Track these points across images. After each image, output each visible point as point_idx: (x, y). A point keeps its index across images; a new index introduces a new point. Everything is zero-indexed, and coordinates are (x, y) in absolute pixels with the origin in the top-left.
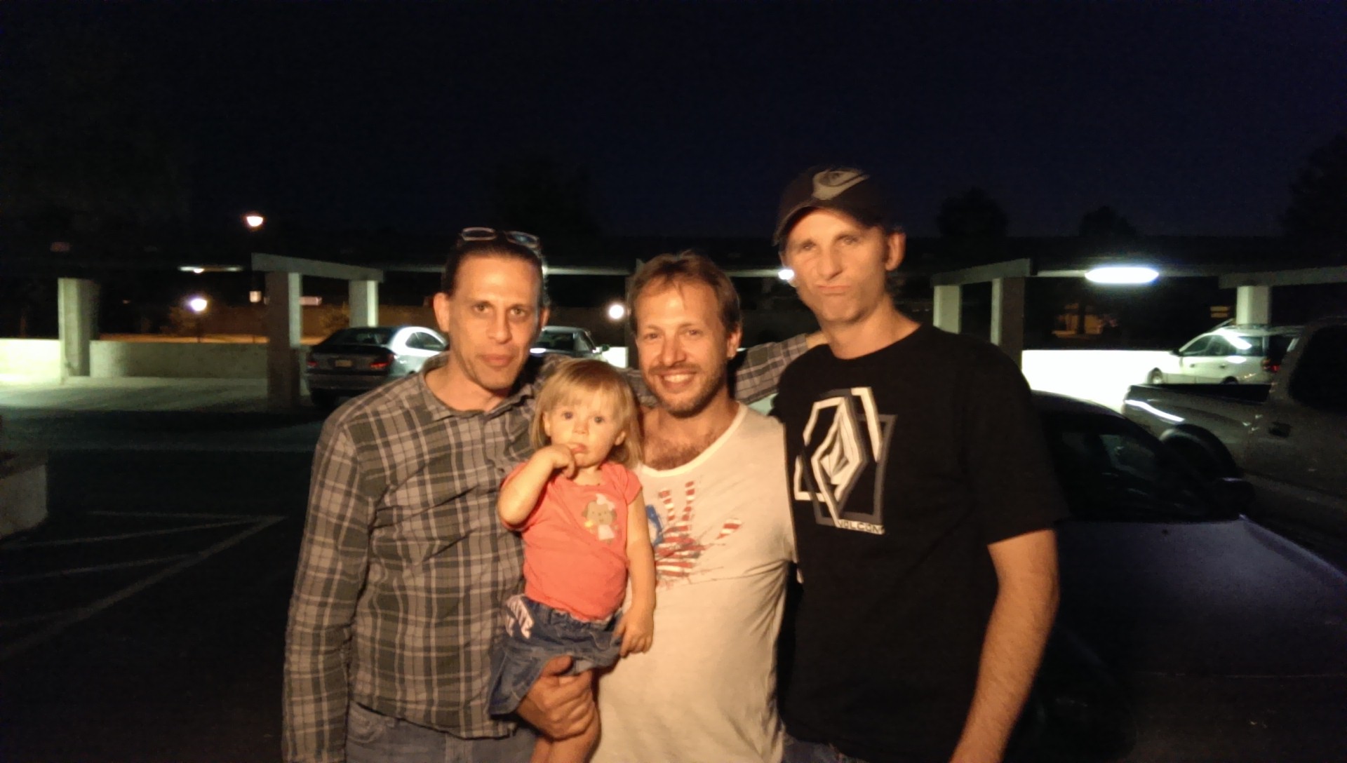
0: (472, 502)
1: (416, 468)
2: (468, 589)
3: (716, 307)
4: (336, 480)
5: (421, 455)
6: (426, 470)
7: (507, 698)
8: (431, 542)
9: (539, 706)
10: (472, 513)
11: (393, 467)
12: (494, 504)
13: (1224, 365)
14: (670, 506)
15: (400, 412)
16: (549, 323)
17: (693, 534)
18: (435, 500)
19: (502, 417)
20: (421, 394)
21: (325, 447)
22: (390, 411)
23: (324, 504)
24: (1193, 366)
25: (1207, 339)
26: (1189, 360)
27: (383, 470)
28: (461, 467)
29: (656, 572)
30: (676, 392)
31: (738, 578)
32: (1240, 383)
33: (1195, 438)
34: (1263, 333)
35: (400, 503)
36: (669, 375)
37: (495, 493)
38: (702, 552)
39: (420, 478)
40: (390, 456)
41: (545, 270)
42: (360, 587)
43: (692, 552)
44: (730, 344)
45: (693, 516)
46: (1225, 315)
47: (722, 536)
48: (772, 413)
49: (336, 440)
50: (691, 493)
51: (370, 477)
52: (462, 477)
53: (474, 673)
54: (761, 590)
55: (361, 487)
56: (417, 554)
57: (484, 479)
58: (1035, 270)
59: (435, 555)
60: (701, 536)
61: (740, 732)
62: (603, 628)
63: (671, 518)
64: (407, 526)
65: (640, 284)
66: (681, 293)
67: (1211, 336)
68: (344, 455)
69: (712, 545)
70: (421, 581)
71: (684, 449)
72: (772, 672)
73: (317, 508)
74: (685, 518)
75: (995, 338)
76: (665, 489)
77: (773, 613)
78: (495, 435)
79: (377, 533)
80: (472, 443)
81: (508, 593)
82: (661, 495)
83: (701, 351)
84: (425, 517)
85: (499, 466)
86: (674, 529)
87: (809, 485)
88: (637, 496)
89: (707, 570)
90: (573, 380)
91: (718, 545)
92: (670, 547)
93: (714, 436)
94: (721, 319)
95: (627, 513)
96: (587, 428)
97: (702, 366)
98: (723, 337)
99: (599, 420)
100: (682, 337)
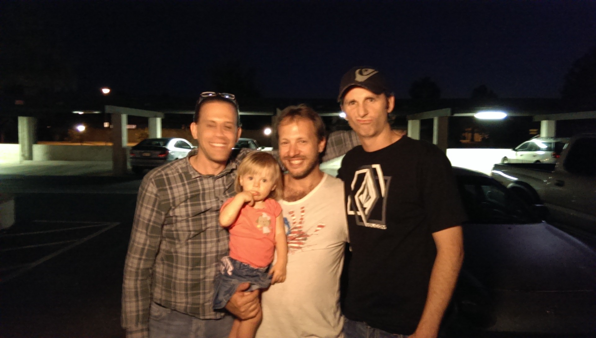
0: (208, 215)
1: (184, 199)
2: (205, 254)
3: (314, 130)
4: (148, 204)
5: (186, 194)
6: (188, 201)
7: (221, 302)
8: (189, 233)
9: (235, 305)
10: (208, 220)
11: (174, 198)
12: (218, 216)
13: (535, 155)
14: (294, 218)
15: (177, 174)
17: (304, 230)
18: (192, 214)
19: (222, 178)
20: (187, 167)
21: (143, 189)
22: (173, 173)
23: (142, 215)
24: (521, 155)
25: (528, 143)
26: (520, 153)
27: (169, 200)
28: (204, 199)
29: (287, 247)
30: (295, 168)
31: (325, 249)
32: (542, 163)
33: (522, 187)
34: (552, 141)
35: (176, 214)
36: (293, 160)
37: (218, 212)
38: (308, 238)
39: (186, 204)
40: (172, 194)
42: (157, 251)
43: (304, 238)
44: (320, 146)
45: (304, 222)
46: (536, 133)
47: (317, 231)
48: (338, 177)
49: (148, 186)
50: (303, 212)
51: (163, 203)
52: (205, 204)
53: (207, 291)
54: (334, 254)
55: (159, 208)
56: (183, 238)
57: (214, 205)
58: (453, 112)
59: (190, 239)
60: (307, 231)
61: (324, 317)
62: (264, 271)
63: (294, 223)
64: (179, 225)
65: (280, 120)
66: (298, 124)
67: (530, 142)
68: (152, 193)
69: (312, 234)
70: (184, 250)
71: (300, 192)
72: (339, 291)
73: (139, 216)
74: (300, 223)
75: (435, 142)
76: (291, 210)
77: (339, 265)
78: (219, 186)
79: (165, 227)
80: (209, 189)
81: (223, 255)
82: (290, 213)
83: (307, 150)
84: (187, 221)
85: (221, 200)
86: (295, 228)
87: (354, 208)
88: (280, 214)
89: (310, 246)
90: (253, 163)
91: (315, 234)
92: (294, 236)
93: (313, 186)
94: (316, 135)
95: (276, 221)
96: (259, 185)
97: (307, 156)
98: (317, 143)
99: (265, 181)
100: (298, 144)
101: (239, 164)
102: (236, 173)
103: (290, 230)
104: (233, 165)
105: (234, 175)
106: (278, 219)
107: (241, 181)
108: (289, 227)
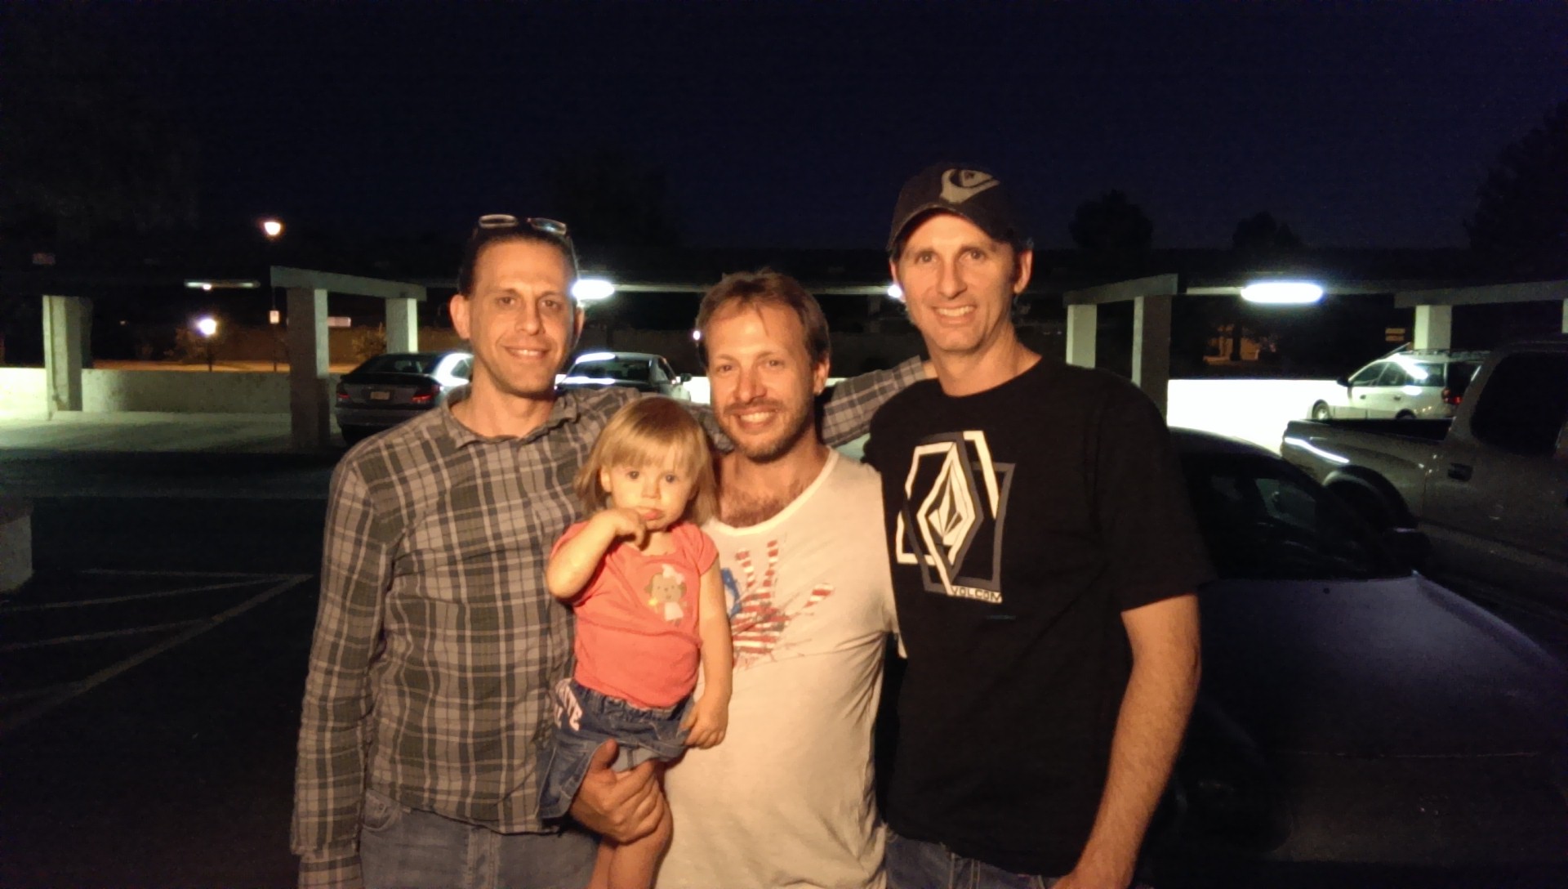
0: (512, 559)
1: (436, 501)
3: (800, 332)
4: (345, 525)
5: (442, 491)
6: (448, 505)
9: (598, 810)
10: (512, 573)
11: (410, 504)
13: (1399, 396)
14: (749, 569)
15: (418, 442)
17: (776, 602)
19: (541, 441)
20: (443, 422)
22: (406, 443)
23: (335, 555)
24: (1363, 397)
25: (1380, 366)
26: (1358, 391)
27: (398, 510)
28: (490, 500)
29: (732, 649)
30: (755, 433)
31: (828, 653)
32: (1418, 418)
33: (1361, 481)
34: (1444, 359)
36: (747, 414)
38: (787, 623)
39: (443, 515)
40: (407, 494)
43: (776, 624)
44: (818, 377)
45: (776, 580)
46: (1401, 339)
47: (810, 604)
48: (864, 461)
49: (346, 480)
50: (773, 554)
51: (384, 520)
52: (493, 512)
53: (517, 762)
54: (857, 666)
55: (372, 534)
58: (1183, 286)
60: (786, 605)
61: (833, 832)
63: (750, 585)
65: (712, 306)
66: (760, 315)
67: (1385, 363)
68: (355, 498)
69: (797, 614)
71: (765, 502)
72: (870, 761)
74: (767, 583)
75: (1136, 375)
76: (743, 550)
77: (870, 692)
78: (531, 463)
80: (503, 472)
82: (739, 557)
83: (783, 385)
86: (754, 597)
88: (713, 564)
89: (794, 645)
90: (640, 433)
91: (807, 614)
92: (749, 619)
93: (799, 486)
94: (807, 347)
95: (700, 586)
96: (658, 491)
97: (785, 402)
98: (809, 368)
99: (671, 479)
100: (760, 369)
103: (740, 604)
105: (574, 437)
106: (705, 577)
107: (606, 480)
108: (737, 596)
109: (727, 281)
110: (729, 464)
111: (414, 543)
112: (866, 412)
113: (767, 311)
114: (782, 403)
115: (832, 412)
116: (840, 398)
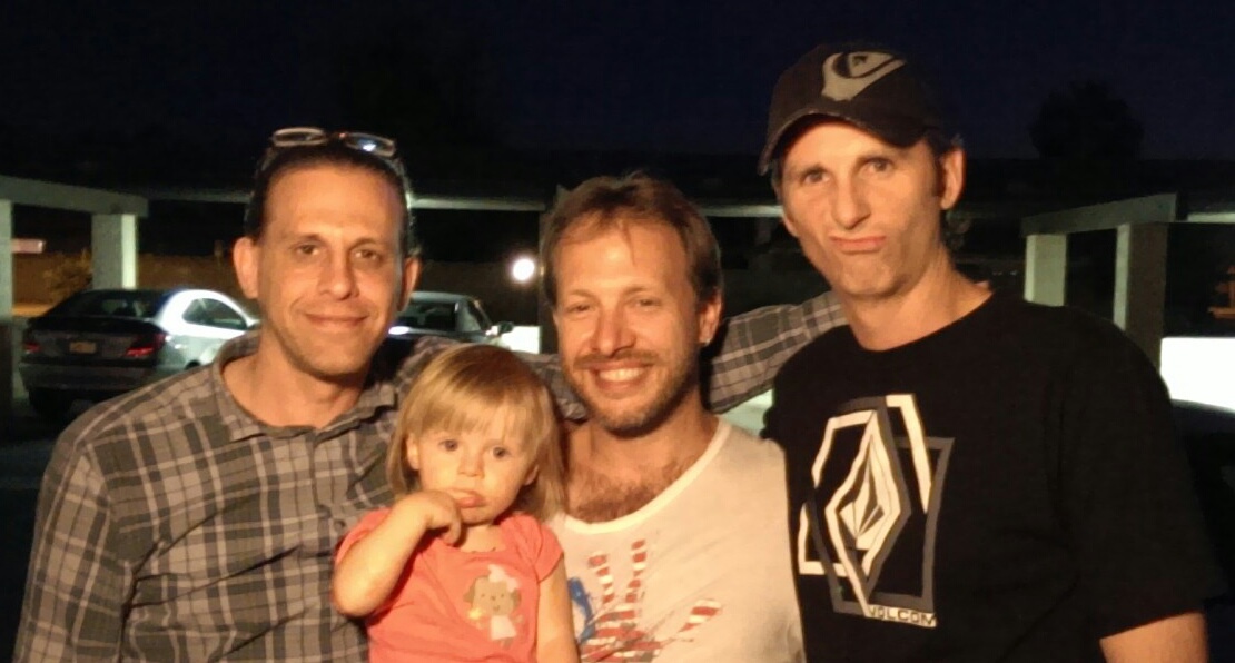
0: (290, 570)
1: (202, 516)
3: (683, 262)
4: (72, 533)
5: (210, 496)
6: (218, 519)
8: (222, 634)
10: (291, 590)
11: (165, 512)
12: (328, 575)
14: (606, 579)
15: (178, 425)
16: (420, 287)
17: (642, 624)
18: (229, 566)
19: (343, 438)
20: (214, 397)
21: (57, 479)
22: (163, 423)
23: (51, 571)
27: (148, 517)
28: (275, 514)
30: (618, 397)
35: (174, 569)
36: (608, 369)
37: (329, 558)
38: (657, 652)
39: (210, 530)
40: (160, 496)
41: (411, 202)
44: (705, 322)
45: (644, 593)
47: (689, 626)
48: (765, 435)
49: (74, 467)
50: (640, 558)
51: (127, 529)
52: (276, 531)
55: (109, 546)
57: (311, 537)
59: (228, 656)
60: (656, 628)
63: (607, 599)
64: (183, 607)
65: (561, 224)
66: (628, 239)
68: (86, 493)
69: (672, 640)
71: (629, 489)
73: (42, 576)
74: (630, 598)
75: (1120, 316)
76: (599, 553)
78: (331, 466)
79: (135, 616)
80: (296, 476)
82: (593, 562)
83: (659, 331)
84: (213, 593)
85: (338, 516)
86: (612, 616)
87: (822, 550)
88: (555, 567)
90: (460, 386)
91: (683, 641)
92: (605, 645)
93: (677, 468)
94: (692, 280)
95: (539, 596)
96: (481, 466)
97: (662, 355)
98: (694, 310)
99: (500, 453)
100: (627, 310)
101: (407, 389)
102: (395, 420)
103: (594, 624)
104: (384, 394)
105: (386, 428)
106: (545, 586)
107: (412, 452)
108: (589, 615)
109: (584, 190)
110: (580, 439)
111: (165, 564)
112: (768, 368)
113: (638, 232)
114: (657, 355)
115: (723, 368)
116: (733, 351)
